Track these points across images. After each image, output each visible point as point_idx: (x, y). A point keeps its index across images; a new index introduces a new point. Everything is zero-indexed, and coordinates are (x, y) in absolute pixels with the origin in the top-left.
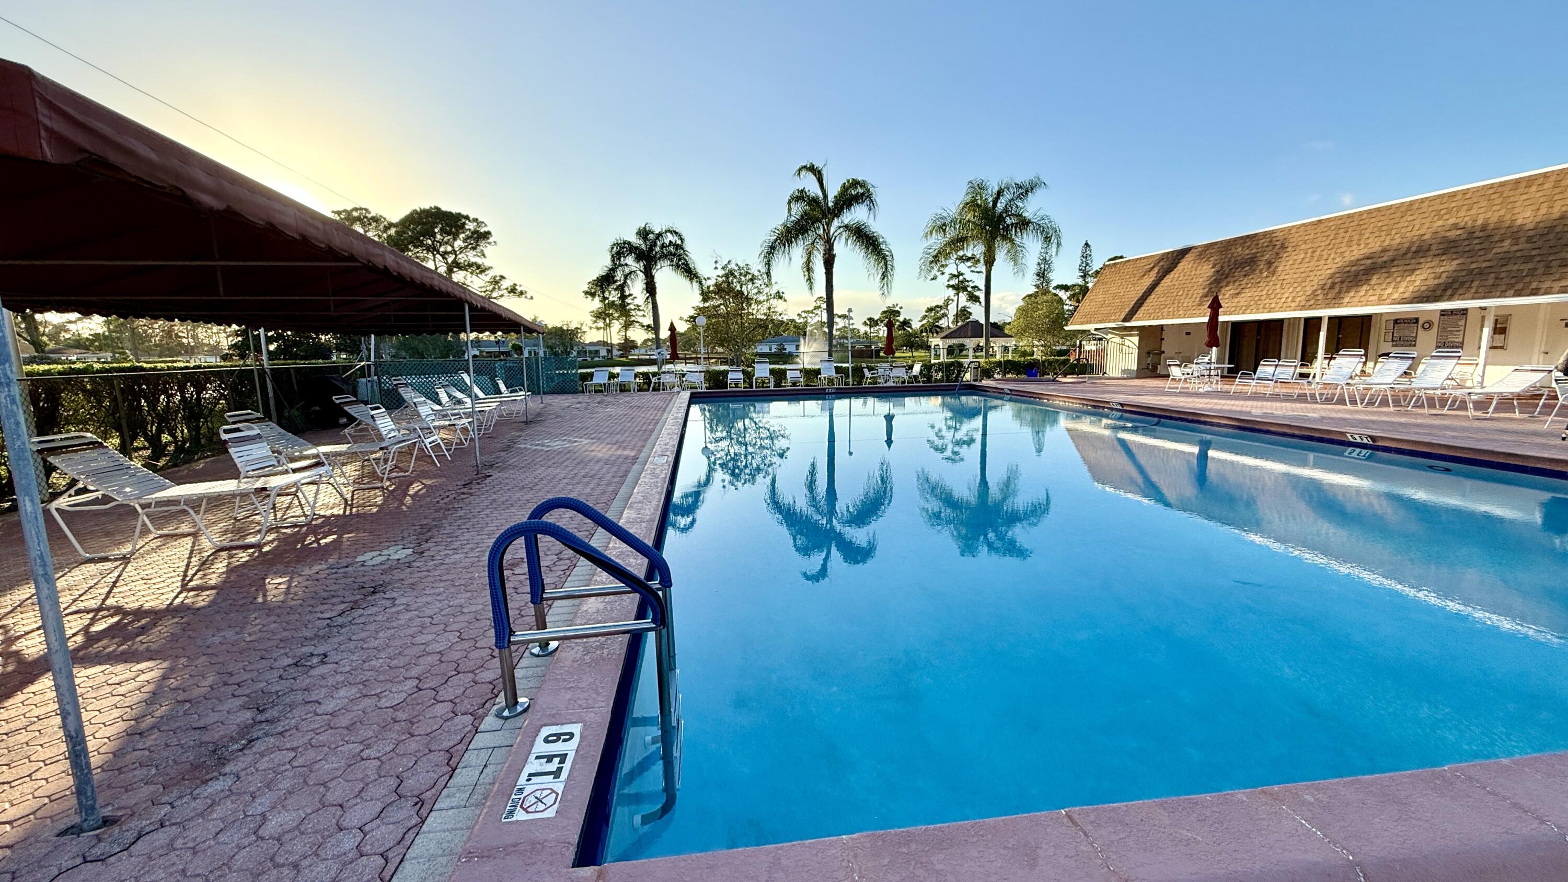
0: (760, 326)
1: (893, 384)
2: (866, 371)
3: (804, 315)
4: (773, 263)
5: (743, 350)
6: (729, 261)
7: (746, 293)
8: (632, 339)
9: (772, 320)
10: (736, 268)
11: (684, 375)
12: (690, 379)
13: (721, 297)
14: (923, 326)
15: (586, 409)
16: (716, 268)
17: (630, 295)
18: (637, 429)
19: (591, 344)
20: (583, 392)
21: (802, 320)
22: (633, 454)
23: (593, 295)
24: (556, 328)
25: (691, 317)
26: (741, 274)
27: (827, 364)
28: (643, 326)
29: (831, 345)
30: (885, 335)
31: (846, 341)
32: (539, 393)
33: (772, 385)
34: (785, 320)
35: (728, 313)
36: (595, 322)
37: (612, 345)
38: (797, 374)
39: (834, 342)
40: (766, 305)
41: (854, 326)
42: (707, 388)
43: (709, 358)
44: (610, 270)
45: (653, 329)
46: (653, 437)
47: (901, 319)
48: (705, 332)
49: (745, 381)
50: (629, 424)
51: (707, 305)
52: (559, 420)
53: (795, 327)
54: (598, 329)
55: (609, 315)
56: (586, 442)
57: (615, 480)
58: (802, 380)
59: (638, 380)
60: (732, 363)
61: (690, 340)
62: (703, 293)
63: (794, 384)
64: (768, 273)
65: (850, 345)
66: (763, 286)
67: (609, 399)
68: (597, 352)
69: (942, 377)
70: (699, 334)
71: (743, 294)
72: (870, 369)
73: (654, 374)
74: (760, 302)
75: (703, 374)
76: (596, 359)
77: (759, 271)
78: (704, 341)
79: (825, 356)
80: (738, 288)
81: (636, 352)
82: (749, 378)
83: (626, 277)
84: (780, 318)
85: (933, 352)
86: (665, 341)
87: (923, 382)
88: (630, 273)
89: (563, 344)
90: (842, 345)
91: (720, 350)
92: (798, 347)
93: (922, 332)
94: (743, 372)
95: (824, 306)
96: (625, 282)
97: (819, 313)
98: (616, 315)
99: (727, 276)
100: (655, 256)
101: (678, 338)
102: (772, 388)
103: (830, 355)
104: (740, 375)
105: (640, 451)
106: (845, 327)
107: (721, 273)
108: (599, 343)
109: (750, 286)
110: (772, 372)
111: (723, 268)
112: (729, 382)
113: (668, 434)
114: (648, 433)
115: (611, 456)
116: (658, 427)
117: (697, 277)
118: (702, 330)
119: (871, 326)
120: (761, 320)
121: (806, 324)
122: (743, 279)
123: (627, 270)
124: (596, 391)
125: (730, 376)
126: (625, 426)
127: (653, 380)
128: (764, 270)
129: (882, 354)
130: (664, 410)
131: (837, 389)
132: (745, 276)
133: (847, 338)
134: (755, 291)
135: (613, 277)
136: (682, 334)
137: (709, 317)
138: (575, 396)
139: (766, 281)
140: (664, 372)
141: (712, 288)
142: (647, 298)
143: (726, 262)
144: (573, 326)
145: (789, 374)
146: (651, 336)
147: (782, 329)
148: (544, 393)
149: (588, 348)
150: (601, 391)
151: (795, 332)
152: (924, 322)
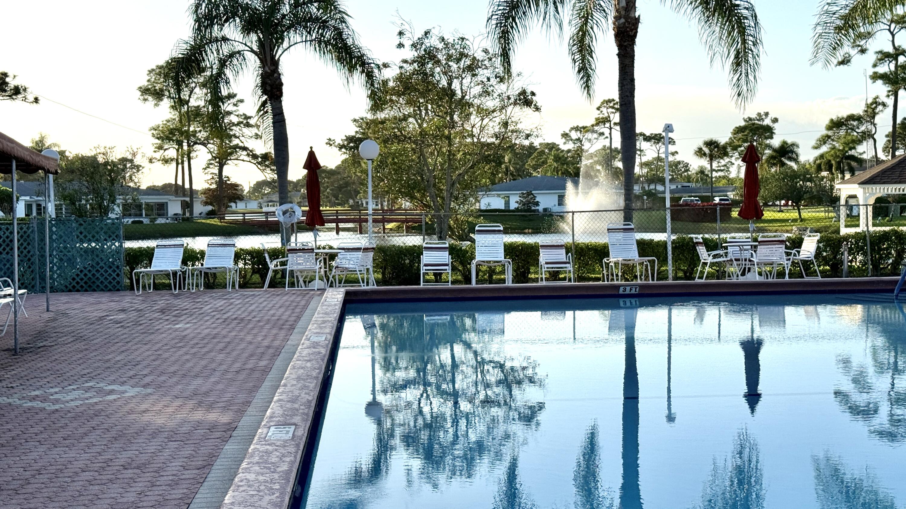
0: (486, 159)
1: (758, 279)
2: (702, 250)
3: (574, 135)
4: (515, 35)
5: (453, 205)
6: (426, 33)
7: (459, 93)
8: (233, 180)
9: (512, 147)
10: (441, 46)
11: (332, 257)
12: (346, 264)
13: (409, 103)
14: (822, 156)
15: (137, 323)
16: (401, 45)
17: (231, 96)
18: (237, 365)
19: (152, 190)
20: (132, 289)
21: (570, 146)
22: (225, 418)
23: (158, 95)
24: (83, 160)
25: (350, 139)
26: (449, 57)
27: (620, 236)
28: (255, 157)
29: (629, 195)
30: (742, 175)
31: (660, 188)
32: (43, 290)
33: (509, 276)
34: (536, 144)
35: (423, 134)
36: (160, 148)
37: (192, 192)
38: (561, 255)
39: (637, 189)
40: (499, 118)
41: (678, 158)
42: (378, 282)
43: (384, 221)
44: (193, 48)
45: (273, 163)
46: (267, 384)
47: (776, 142)
48: (376, 169)
49: (454, 269)
50: (221, 356)
51: (381, 116)
52: (80, 345)
53: (557, 159)
54: (166, 161)
55: (188, 135)
56: (132, 392)
57: (188, 474)
58: (570, 267)
59: (241, 265)
60: (429, 231)
61: (347, 184)
62: (373, 96)
63: (554, 275)
64: (505, 55)
65: (668, 196)
66: (493, 81)
67: (183, 303)
68: (162, 208)
69: (864, 263)
70: (365, 172)
71: (453, 93)
72: (711, 246)
73: (275, 254)
74: (488, 113)
75: (371, 254)
76: (161, 221)
77: (486, 51)
78: (375, 187)
79: (617, 219)
80: (444, 82)
81: (240, 206)
82: (462, 263)
83: (223, 63)
84: (526, 143)
85: (843, 212)
86: (296, 185)
87: (824, 274)
88: (231, 55)
89: (96, 192)
90: (650, 194)
91: (406, 204)
92: (561, 200)
93: (819, 169)
94: (452, 250)
95: (616, 118)
96: (221, 73)
97: (607, 132)
98: (202, 135)
99: (421, 61)
100: (280, 23)
101: (324, 181)
102: (509, 283)
103: (628, 218)
104: (445, 257)
105: (241, 412)
106: (659, 159)
107: (410, 54)
108: (166, 189)
109: (467, 81)
110: (510, 250)
111: (414, 46)
112: (423, 269)
113: (299, 379)
114: (257, 375)
115: (181, 425)
116: (278, 362)
117: (363, 64)
118: (370, 167)
119: (712, 158)
120: (489, 145)
121: (579, 153)
122: (454, 66)
123: (226, 49)
124: (157, 287)
125: (427, 258)
126: (213, 360)
127: (272, 266)
128: (495, 48)
129: (735, 214)
130: (292, 328)
131: (642, 286)
132: (458, 60)
133: (662, 181)
134: (477, 90)
135: (198, 62)
136: (331, 173)
137: (385, 141)
138: (116, 296)
139: (500, 70)
140: (294, 251)
141: (391, 84)
142: (264, 104)
143: (419, 34)
144: (115, 156)
145: (544, 257)
146: (270, 175)
147: (531, 162)
148: (53, 290)
149: (144, 200)
150: (168, 287)
151: (556, 170)
152: (824, 149)
